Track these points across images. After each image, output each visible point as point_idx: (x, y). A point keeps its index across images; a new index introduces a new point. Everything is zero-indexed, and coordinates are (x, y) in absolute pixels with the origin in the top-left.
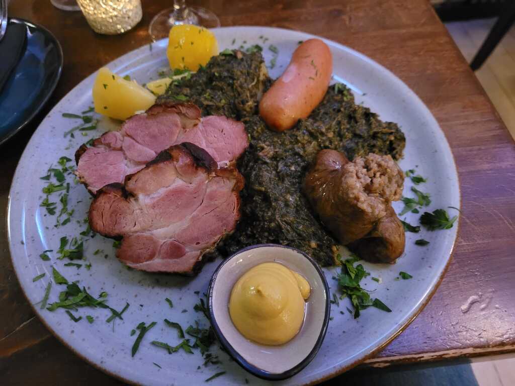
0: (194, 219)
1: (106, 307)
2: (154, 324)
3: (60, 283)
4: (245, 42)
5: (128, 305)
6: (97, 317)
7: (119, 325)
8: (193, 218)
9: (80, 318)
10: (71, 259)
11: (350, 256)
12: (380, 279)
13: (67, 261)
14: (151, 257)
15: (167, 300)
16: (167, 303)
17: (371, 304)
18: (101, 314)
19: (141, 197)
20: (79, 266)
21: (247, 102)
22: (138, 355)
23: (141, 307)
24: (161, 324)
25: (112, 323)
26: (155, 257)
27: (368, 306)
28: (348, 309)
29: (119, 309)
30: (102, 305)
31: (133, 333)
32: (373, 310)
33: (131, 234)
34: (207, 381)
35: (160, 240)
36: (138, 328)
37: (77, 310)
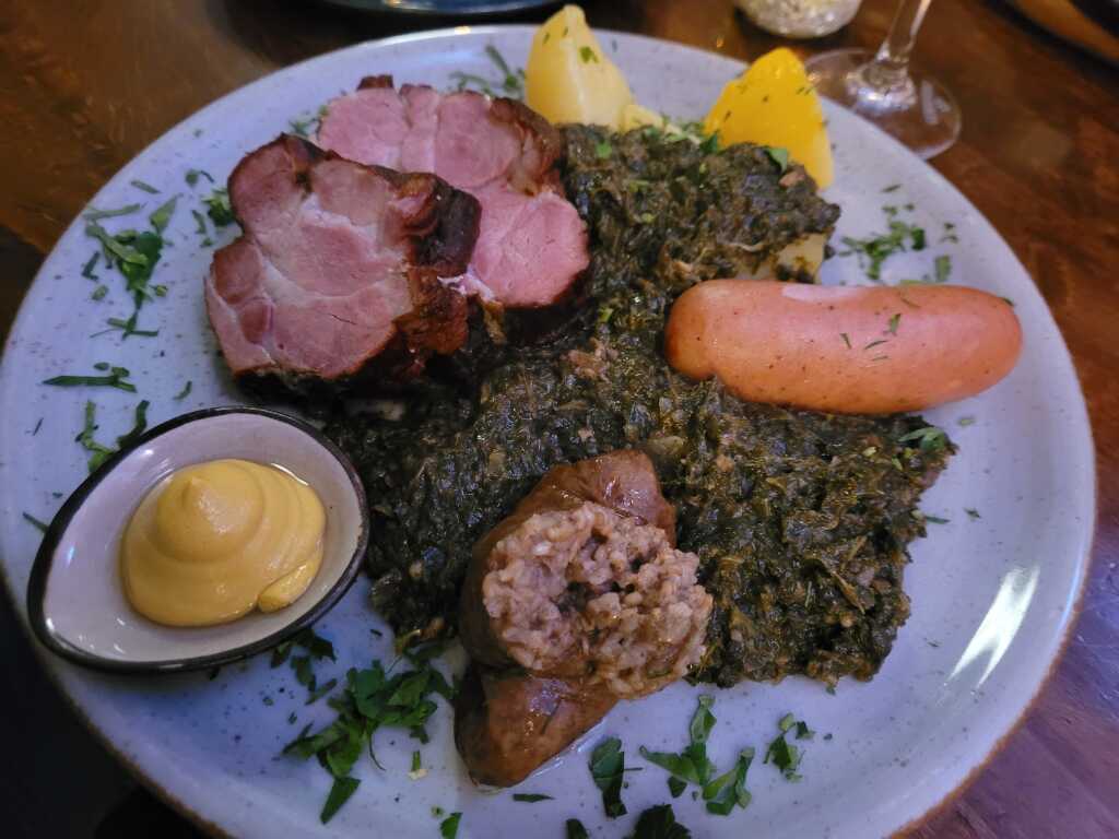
0: (318, 307)
1: (139, 305)
2: (132, 389)
3: (153, 223)
4: (910, 207)
5: (154, 334)
6: (111, 303)
7: (111, 339)
8: (319, 302)
9: (95, 278)
10: (210, 213)
11: (454, 677)
12: (422, 772)
13: (203, 211)
14: (233, 300)
15: (189, 386)
16: (182, 389)
17: (337, 773)
18: (123, 306)
19: (313, 199)
20: (202, 230)
21: (687, 261)
22: (51, 390)
23: (159, 353)
24: (135, 400)
25: (110, 327)
26: (235, 306)
27: (330, 770)
28: (307, 729)
29: (141, 326)
30: (140, 298)
31: (101, 367)
32: (322, 783)
33: (254, 241)
34: (27, 516)
35: (262, 289)
36: (114, 370)
37: (109, 267)
